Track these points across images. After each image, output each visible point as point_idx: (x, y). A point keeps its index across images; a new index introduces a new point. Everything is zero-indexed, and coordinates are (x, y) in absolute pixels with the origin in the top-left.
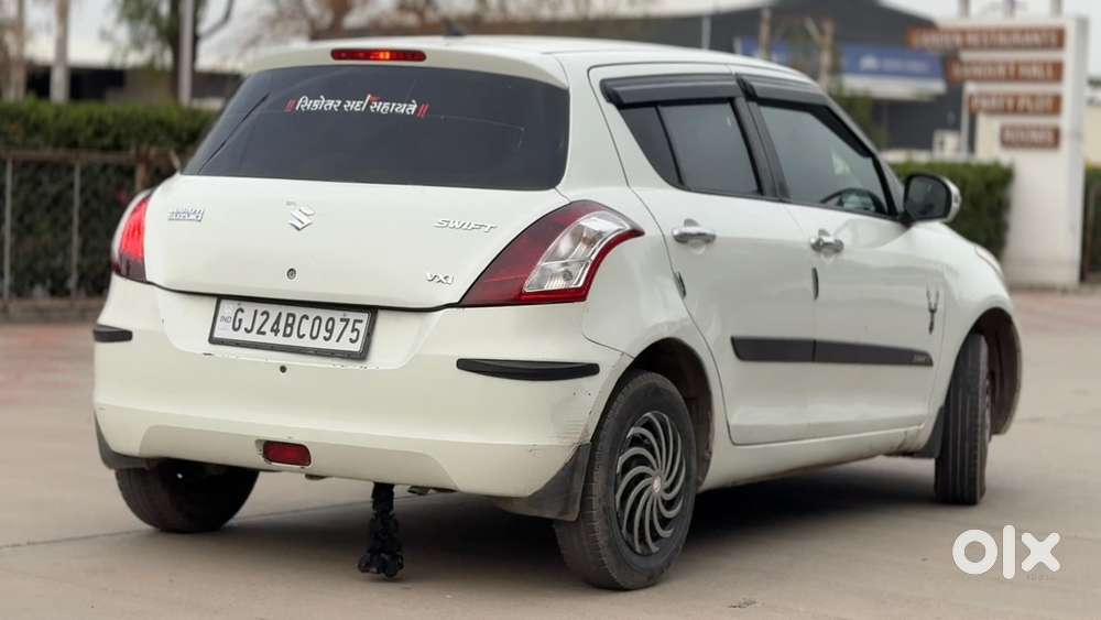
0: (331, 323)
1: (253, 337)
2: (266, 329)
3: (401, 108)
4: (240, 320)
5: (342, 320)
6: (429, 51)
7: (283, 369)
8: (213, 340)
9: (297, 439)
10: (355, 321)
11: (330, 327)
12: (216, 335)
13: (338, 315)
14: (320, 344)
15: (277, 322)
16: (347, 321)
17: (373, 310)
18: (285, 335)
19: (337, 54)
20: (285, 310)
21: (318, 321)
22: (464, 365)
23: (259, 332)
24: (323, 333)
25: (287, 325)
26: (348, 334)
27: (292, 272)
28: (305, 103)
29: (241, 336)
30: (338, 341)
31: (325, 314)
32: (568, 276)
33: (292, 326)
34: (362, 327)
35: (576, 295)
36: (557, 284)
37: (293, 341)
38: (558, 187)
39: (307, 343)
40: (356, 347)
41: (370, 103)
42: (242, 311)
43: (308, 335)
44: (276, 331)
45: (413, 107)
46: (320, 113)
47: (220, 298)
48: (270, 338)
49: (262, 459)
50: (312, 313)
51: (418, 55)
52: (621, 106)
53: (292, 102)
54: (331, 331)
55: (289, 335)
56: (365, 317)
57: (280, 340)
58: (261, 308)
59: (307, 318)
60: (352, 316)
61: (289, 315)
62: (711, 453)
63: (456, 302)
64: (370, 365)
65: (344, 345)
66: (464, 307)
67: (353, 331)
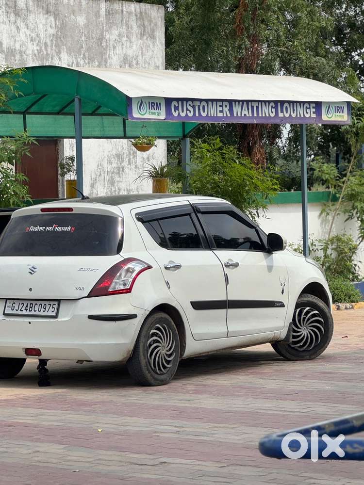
0: (45, 306)
1: (19, 312)
2: (23, 309)
3: (65, 229)
4: (14, 307)
5: (49, 304)
6: (74, 207)
7: (30, 323)
8: (4, 314)
9: (36, 347)
10: (53, 305)
12: (6, 312)
13: (47, 303)
14: (42, 313)
15: (27, 306)
16: (51, 305)
17: (59, 301)
18: (30, 311)
19: (43, 210)
20: (29, 302)
21: (40, 305)
22: (91, 317)
23: (21, 310)
24: (43, 309)
25: (30, 307)
26: (51, 309)
27: (31, 289)
28: (32, 229)
29: (14, 312)
30: (48, 312)
31: (43, 303)
32: (125, 284)
33: (32, 307)
34: (56, 307)
35: (129, 291)
36: (122, 287)
37: (33, 313)
38: (121, 253)
39: (37, 313)
40: (54, 314)
41: (55, 227)
42: (14, 303)
43: (37, 310)
44: (27, 310)
45: (69, 228)
46: (38, 232)
47: (7, 299)
48: (24, 312)
49: (25, 355)
50: (39, 302)
51: (70, 209)
52: (143, 222)
53: (28, 228)
54: (45, 309)
55: (31, 311)
56: (56, 303)
57: (28, 313)
58: (21, 302)
59: (37, 304)
60: (52, 303)
61: (31, 304)
62: (186, 344)
63: (86, 296)
64: (59, 319)
65: (50, 313)
66: (89, 297)
67: (53, 308)
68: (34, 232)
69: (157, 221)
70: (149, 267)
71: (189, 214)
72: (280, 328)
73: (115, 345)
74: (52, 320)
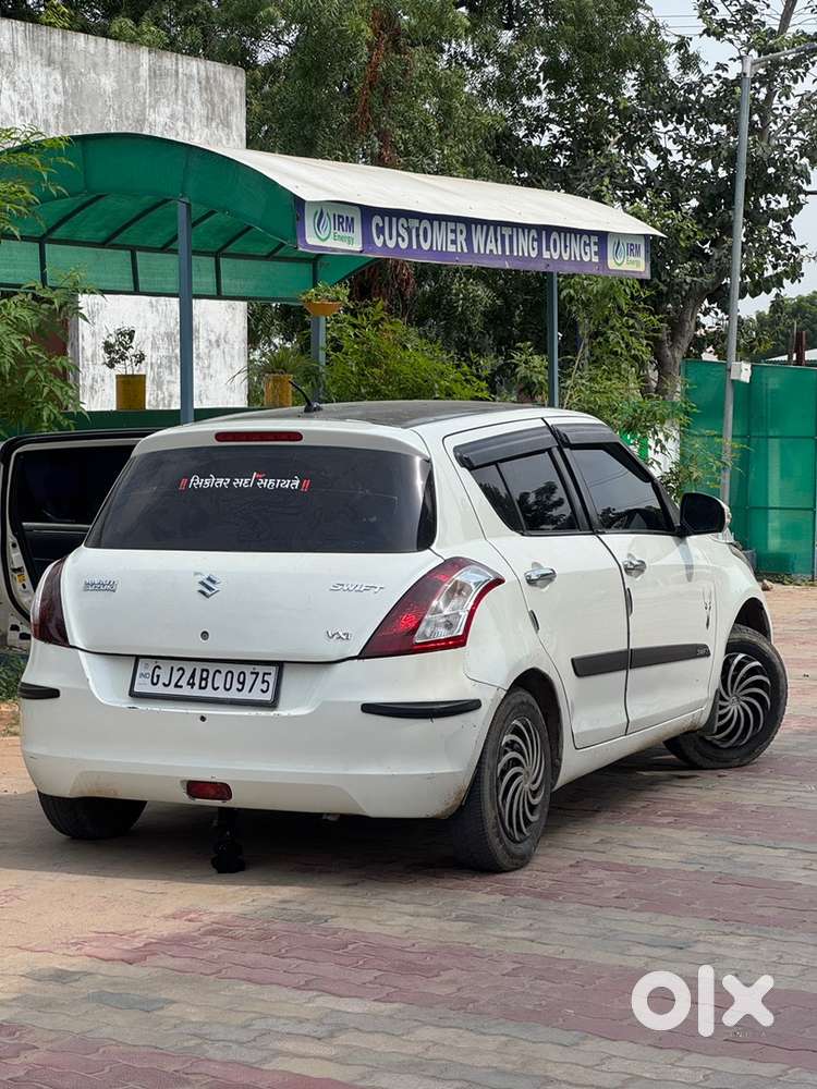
0: (242, 676)
1: (171, 690)
2: (183, 682)
3: (286, 484)
4: (158, 676)
5: (252, 673)
6: (303, 431)
7: (203, 719)
8: (133, 694)
9: (219, 778)
10: (265, 674)
11: (241, 680)
12: (135, 690)
13: (248, 669)
14: (233, 694)
15: (193, 676)
16: (257, 674)
17: (280, 665)
18: (201, 688)
19: (221, 436)
20: (199, 666)
21: (230, 675)
22: (368, 708)
23: (176, 686)
24: (236, 685)
25: (202, 679)
26: (259, 685)
27: (205, 635)
28: (197, 482)
29: (159, 689)
30: (250, 691)
31: (236, 669)
32: (449, 625)
33: (206, 679)
34: (271, 679)
35: (459, 642)
36: (443, 634)
37: (209, 693)
38: (433, 547)
39: (220, 694)
40: (268, 697)
41: (257, 480)
42: (159, 668)
43: (222, 687)
44: (193, 685)
45: (297, 483)
46: (212, 490)
47: (138, 658)
48: (186, 691)
49: (186, 796)
50: (224, 668)
51: (296, 436)
52: (471, 467)
53: (184, 481)
54: (243, 683)
55: (204, 688)
56: (273, 670)
57: (196, 692)
58: (177, 665)
59: (220, 672)
60: (261, 669)
61: (203, 670)
62: (560, 760)
63: (357, 654)
64: (283, 711)
65: (256, 695)
66: (363, 658)
67: (263, 681)
68: (201, 490)
69: (494, 466)
70: (499, 581)
71: (549, 451)
72: (698, 705)
73: (430, 777)
74: (263, 713)
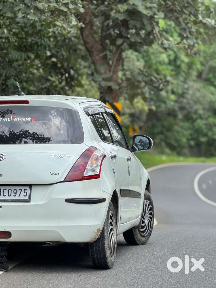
0: (15, 190)
3: (25, 119)
5: (19, 189)
6: (29, 100)
7: (1, 207)
9: (6, 230)
10: (24, 189)
11: (15, 192)
13: (17, 188)
14: (12, 198)
16: (21, 190)
17: (30, 185)
21: (10, 190)
22: (68, 201)
24: (13, 194)
26: (23, 194)
27: (1, 175)
30: (19, 196)
31: (12, 188)
33: (0, 192)
34: (27, 191)
35: (97, 176)
37: (2, 197)
38: (84, 142)
39: (7, 198)
40: (27, 198)
41: (13, 118)
43: (7, 195)
45: (30, 119)
50: (7, 188)
54: (16, 193)
56: (28, 188)
59: (6, 190)
60: (23, 188)
63: (63, 180)
64: (33, 202)
65: (22, 197)
66: (65, 182)
67: (24, 192)
70: (105, 156)
74: (26, 204)
